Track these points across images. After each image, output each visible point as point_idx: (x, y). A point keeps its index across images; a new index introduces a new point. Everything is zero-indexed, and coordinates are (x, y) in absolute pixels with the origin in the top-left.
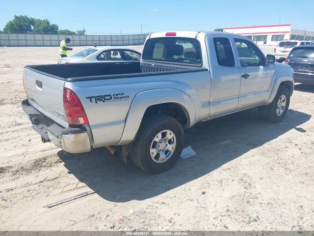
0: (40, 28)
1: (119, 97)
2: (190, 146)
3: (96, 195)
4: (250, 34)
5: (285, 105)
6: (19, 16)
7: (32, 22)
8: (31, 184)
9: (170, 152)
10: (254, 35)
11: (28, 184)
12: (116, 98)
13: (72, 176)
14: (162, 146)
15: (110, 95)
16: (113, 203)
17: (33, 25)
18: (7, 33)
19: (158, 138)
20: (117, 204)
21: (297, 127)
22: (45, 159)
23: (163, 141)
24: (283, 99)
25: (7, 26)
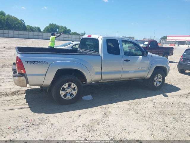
0: (62, 30)
1: (42, 62)
2: (91, 95)
3: (29, 109)
4: (185, 40)
5: (161, 81)
6: (52, 24)
7: (58, 27)
8: (5, 101)
9: (74, 95)
10: (187, 41)
11: (4, 100)
12: (41, 63)
13: (25, 100)
14: (69, 91)
15: (38, 61)
16: (33, 113)
17: (58, 29)
18: (44, 32)
19: (66, 86)
20: (35, 113)
21: (165, 94)
22: (18, 91)
23: (69, 88)
24: (159, 76)
25: (45, 29)
